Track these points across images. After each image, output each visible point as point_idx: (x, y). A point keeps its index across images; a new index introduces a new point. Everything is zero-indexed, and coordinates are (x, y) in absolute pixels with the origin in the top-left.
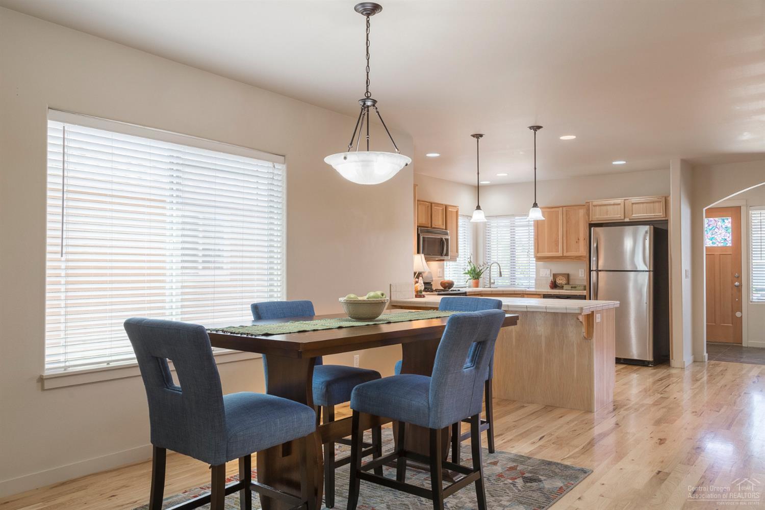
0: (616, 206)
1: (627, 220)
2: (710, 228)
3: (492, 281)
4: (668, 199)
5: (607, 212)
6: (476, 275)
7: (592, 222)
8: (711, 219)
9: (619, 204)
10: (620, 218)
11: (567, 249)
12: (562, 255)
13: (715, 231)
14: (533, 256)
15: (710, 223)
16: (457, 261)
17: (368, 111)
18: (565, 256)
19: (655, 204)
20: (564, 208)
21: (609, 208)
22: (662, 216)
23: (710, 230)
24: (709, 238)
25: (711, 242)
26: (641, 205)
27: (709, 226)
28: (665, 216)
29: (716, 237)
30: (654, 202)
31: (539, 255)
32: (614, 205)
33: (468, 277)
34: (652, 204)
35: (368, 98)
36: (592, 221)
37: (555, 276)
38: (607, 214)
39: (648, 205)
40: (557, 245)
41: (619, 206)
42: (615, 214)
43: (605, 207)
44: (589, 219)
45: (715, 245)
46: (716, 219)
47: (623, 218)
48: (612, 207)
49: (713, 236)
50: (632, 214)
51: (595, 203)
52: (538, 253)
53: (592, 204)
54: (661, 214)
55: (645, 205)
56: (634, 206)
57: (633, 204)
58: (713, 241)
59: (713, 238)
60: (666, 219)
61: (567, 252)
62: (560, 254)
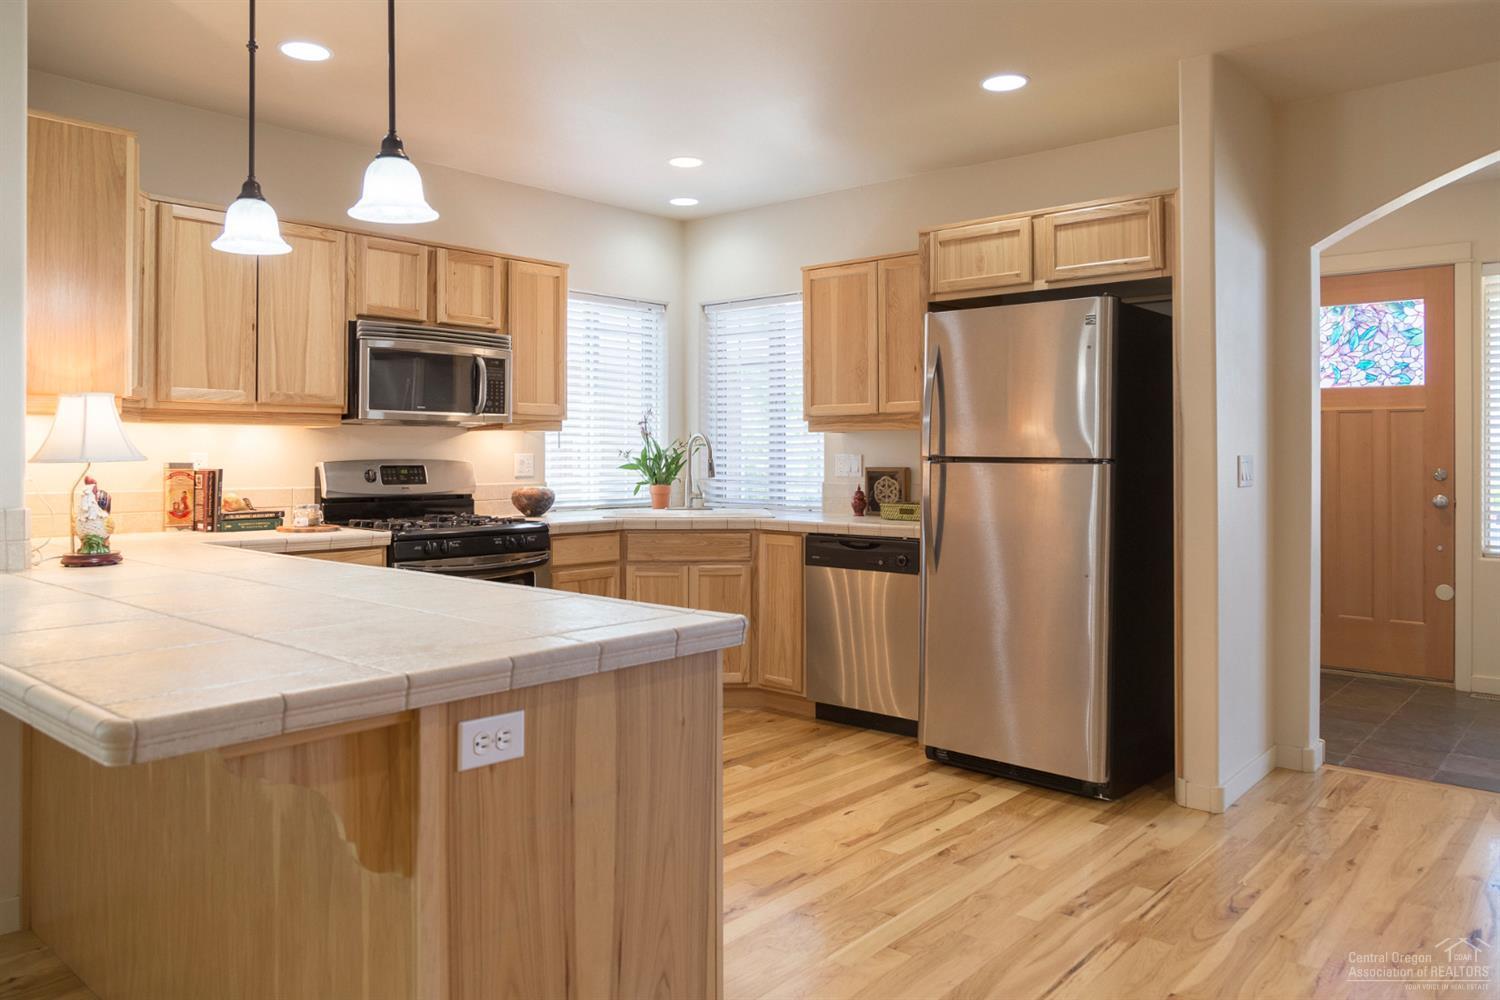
0: (1006, 241)
1: (1041, 285)
2: (1361, 331)
3: (695, 490)
4: (1173, 201)
5: (981, 260)
6: (662, 471)
7: (938, 299)
8: (1364, 306)
9: (1015, 232)
10: (1017, 280)
11: (888, 393)
12: (875, 412)
13: (1377, 340)
14: (801, 417)
15: (1360, 318)
16: (564, 430)
18: (885, 414)
19: (1127, 224)
20: (882, 263)
21: (986, 246)
22: (1151, 266)
23: (1360, 338)
24: (1357, 361)
25: (1363, 374)
26: (1084, 231)
27: (1358, 326)
28: (1159, 264)
29: (1376, 359)
30: (1123, 218)
31: (817, 410)
32: (1001, 235)
33: (639, 476)
34: (1117, 226)
36: (934, 294)
37: (872, 476)
38: (980, 269)
39: (1105, 228)
40: (863, 381)
41: (1016, 239)
42: (1003, 265)
43: (974, 246)
44: (928, 288)
45: (1375, 384)
46: (1379, 305)
47: (1026, 278)
48: (994, 243)
49: (1368, 357)
50: (1056, 266)
51: (944, 235)
52: (812, 405)
53: (936, 237)
54: (1148, 258)
55: (1096, 229)
56: (1062, 235)
57: (1057, 227)
58: (1370, 371)
59: (1369, 361)
60: (1166, 274)
61: (888, 400)
62: (868, 407)
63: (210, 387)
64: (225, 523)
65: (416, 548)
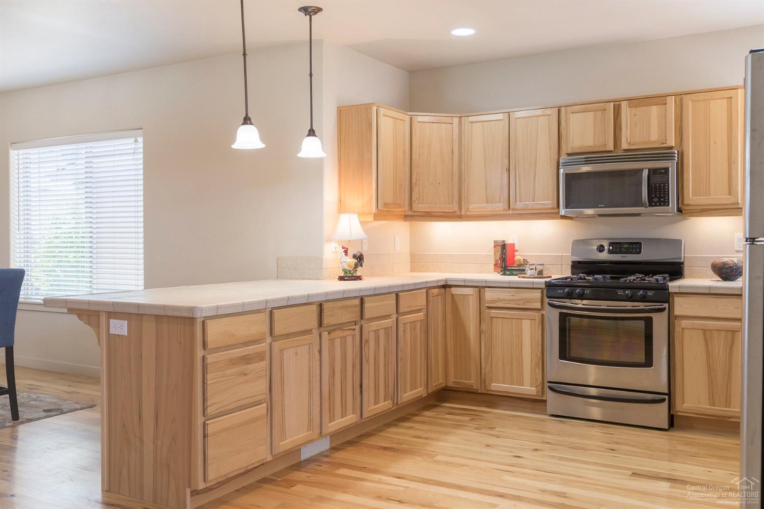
63: (487, 203)
64: (507, 271)
65: (559, 291)
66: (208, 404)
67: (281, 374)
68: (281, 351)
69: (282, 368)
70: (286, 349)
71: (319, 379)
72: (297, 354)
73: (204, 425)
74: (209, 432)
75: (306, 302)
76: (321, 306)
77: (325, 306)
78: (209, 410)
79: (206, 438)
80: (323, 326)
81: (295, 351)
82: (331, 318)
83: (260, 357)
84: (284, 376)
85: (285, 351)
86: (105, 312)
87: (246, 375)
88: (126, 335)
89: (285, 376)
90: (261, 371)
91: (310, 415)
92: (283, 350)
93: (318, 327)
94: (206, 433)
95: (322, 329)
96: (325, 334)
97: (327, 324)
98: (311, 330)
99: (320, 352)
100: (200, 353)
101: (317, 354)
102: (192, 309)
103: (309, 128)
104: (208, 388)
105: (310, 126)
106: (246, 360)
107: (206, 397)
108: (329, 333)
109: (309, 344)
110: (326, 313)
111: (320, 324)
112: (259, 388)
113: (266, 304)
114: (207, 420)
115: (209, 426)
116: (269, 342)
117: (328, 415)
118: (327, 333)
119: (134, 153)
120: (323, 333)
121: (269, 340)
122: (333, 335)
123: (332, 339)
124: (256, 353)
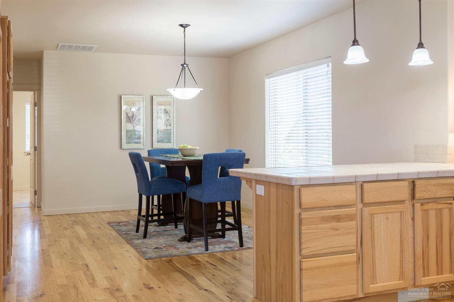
17: (185, 69)
35: (185, 64)
66: (303, 247)
67: (372, 233)
68: (372, 215)
69: (372, 228)
70: (376, 214)
71: (413, 241)
72: (387, 218)
73: (301, 262)
74: (303, 267)
75: (397, 179)
76: (413, 183)
77: (418, 183)
78: (304, 252)
79: (301, 271)
80: (415, 199)
81: (385, 217)
82: (425, 193)
83: (351, 218)
84: (374, 234)
85: (375, 216)
86: (255, 180)
87: (337, 230)
88: (263, 195)
89: (376, 235)
90: (351, 228)
91: (402, 267)
92: (373, 214)
93: (411, 200)
94: (302, 268)
95: (415, 201)
96: (418, 206)
97: (420, 198)
98: (404, 201)
99: (413, 219)
100: (297, 211)
101: (411, 221)
102: (290, 179)
103: (419, 42)
104: (302, 236)
105: (419, 40)
106: (337, 219)
107: (301, 242)
108: (421, 205)
109: (401, 212)
110: (417, 189)
111: (413, 197)
112: (351, 241)
113: (356, 179)
114: (303, 259)
115: (303, 263)
116: (361, 207)
117: (421, 271)
118: (420, 204)
119: (327, 74)
120: (416, 204)
121: (360, 206)
122: (426, 207)
123: (426, 210)
124: (346, 215)
